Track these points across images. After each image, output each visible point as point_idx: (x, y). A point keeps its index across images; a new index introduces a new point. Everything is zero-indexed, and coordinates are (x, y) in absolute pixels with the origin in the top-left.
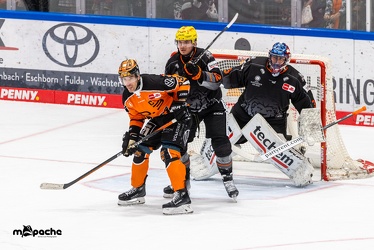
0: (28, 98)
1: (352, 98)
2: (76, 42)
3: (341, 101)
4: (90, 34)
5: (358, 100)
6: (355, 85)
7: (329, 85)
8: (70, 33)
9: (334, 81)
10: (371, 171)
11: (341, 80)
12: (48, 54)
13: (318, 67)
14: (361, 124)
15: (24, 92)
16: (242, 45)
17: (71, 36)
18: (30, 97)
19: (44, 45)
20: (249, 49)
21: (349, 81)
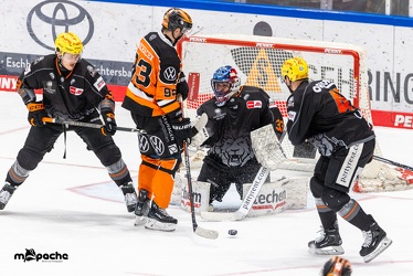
0: (8, 87)
1: (390, 94)
2: (67, 23)
3: (378, 99)
4: (83, 13)
5: (397, 98)
6: (394, 80)
7: (364, 78)
8: (60, 12)
9: (369, 74)
10: (411, 181)
11: (378, 73)
12: (33, 35)
13: (351, 58)
14: (401, 126)
15: (4, 79)
16: (262, 29)
17: (60, 16)
18: (11, 85)
19: (29, 25)
20: (271, 36)
21: (387, 75)
